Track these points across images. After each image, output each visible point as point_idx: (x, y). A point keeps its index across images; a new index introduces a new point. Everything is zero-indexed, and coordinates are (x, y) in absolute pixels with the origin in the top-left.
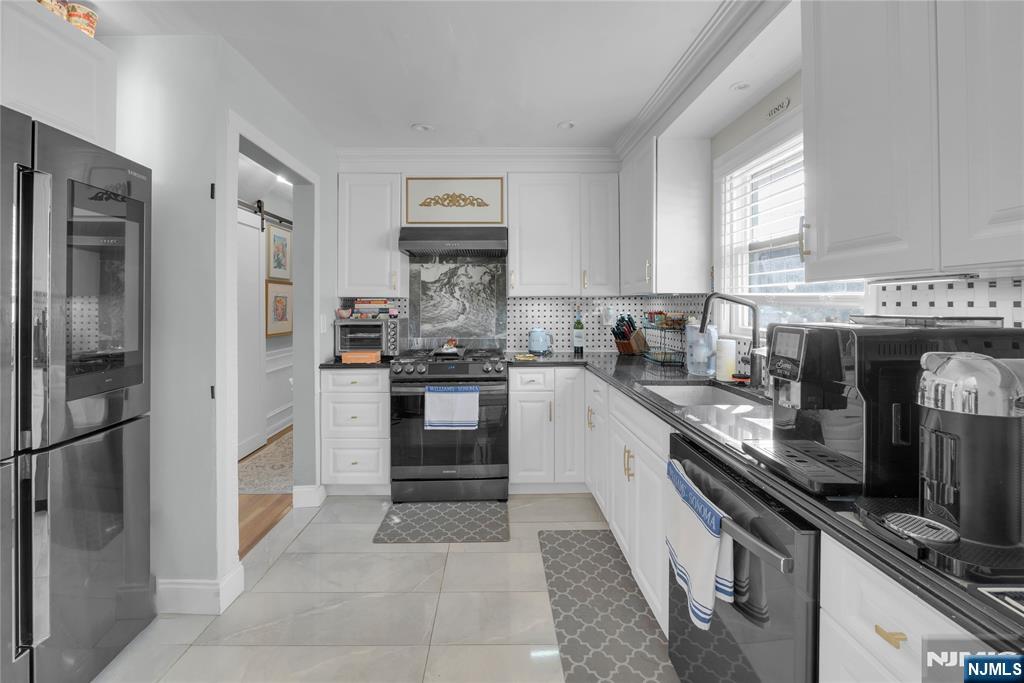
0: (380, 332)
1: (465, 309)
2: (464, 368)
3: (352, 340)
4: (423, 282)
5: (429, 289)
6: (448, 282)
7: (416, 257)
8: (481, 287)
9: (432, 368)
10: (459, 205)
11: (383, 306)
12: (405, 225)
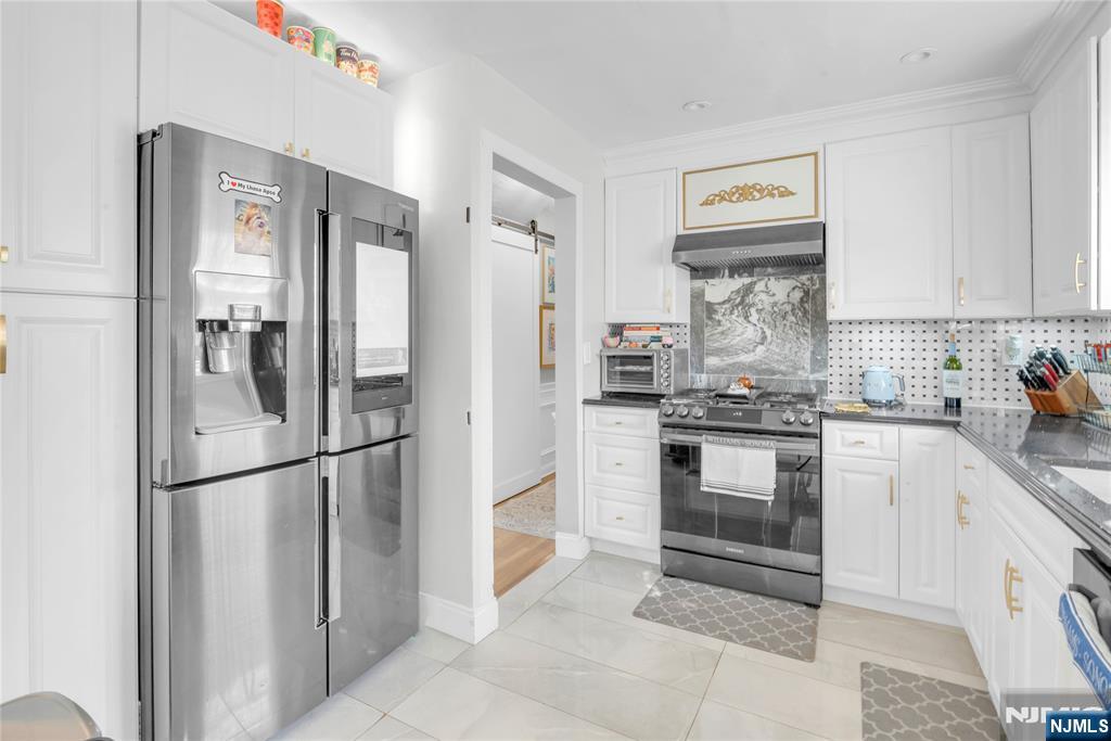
0: (652, 364)
1: (764, 338)
2: (756, 415)
3: (622, 373)
4: (709, 303)
5: (716, 311)
6: (742, 303)
7: (699, 271)
8: (788, 308)
9: (712, 413)
10: (753, 199)
11: (655, 333)
12: (682, 232)
